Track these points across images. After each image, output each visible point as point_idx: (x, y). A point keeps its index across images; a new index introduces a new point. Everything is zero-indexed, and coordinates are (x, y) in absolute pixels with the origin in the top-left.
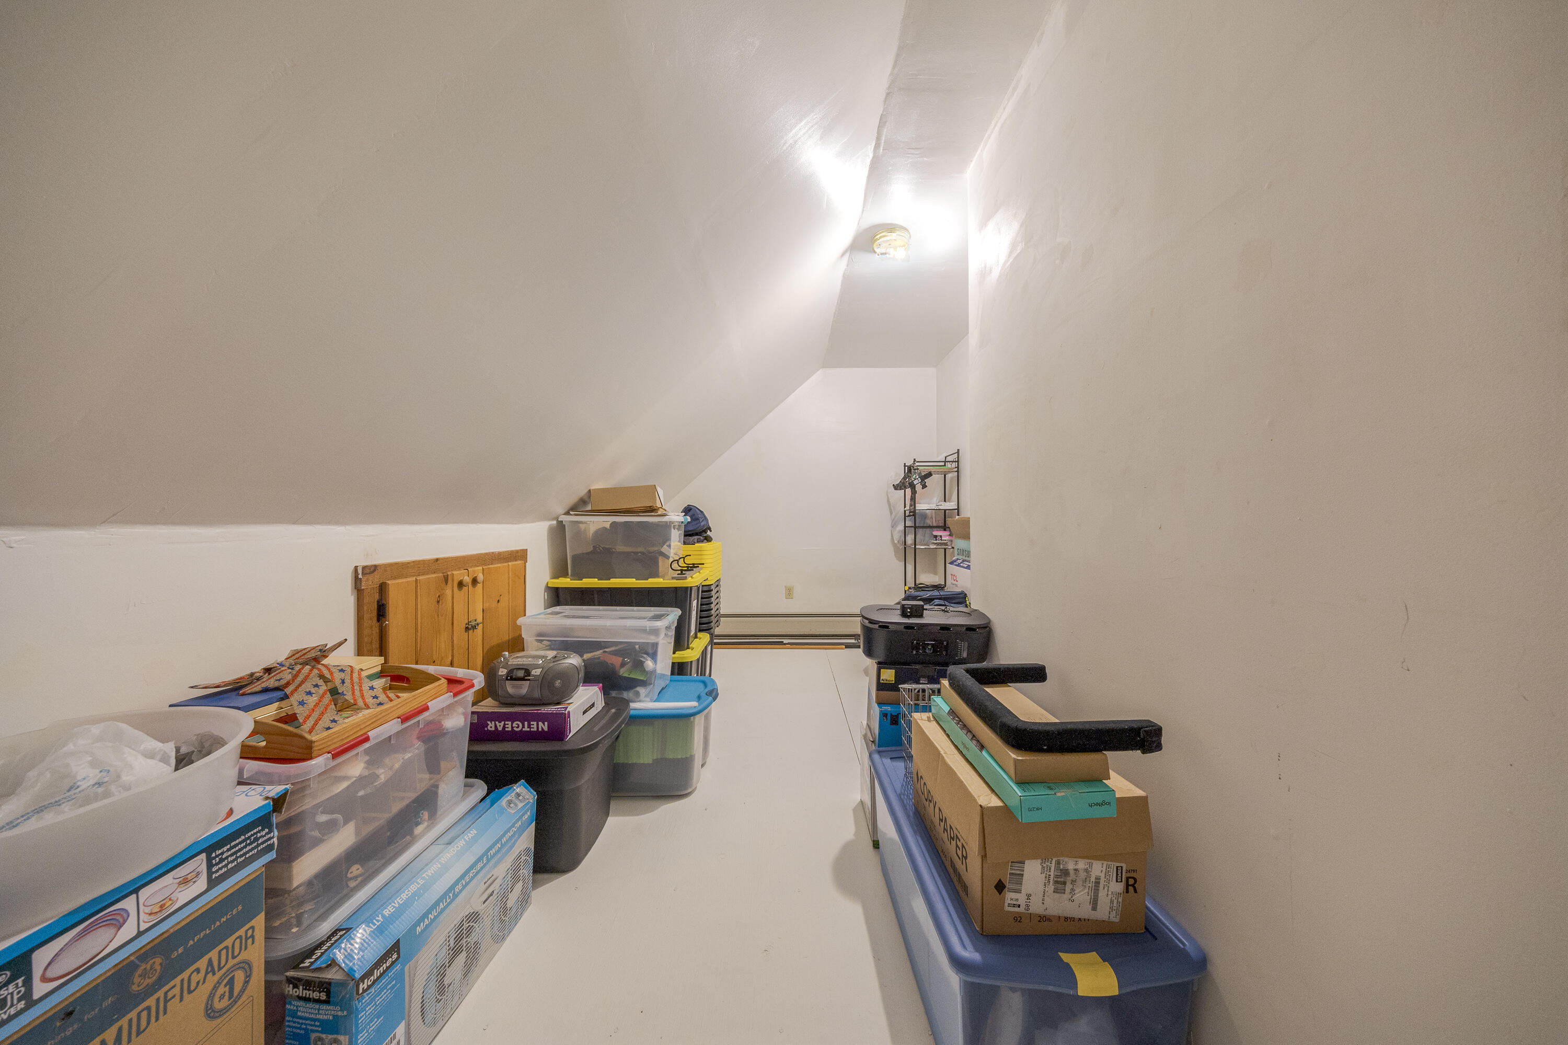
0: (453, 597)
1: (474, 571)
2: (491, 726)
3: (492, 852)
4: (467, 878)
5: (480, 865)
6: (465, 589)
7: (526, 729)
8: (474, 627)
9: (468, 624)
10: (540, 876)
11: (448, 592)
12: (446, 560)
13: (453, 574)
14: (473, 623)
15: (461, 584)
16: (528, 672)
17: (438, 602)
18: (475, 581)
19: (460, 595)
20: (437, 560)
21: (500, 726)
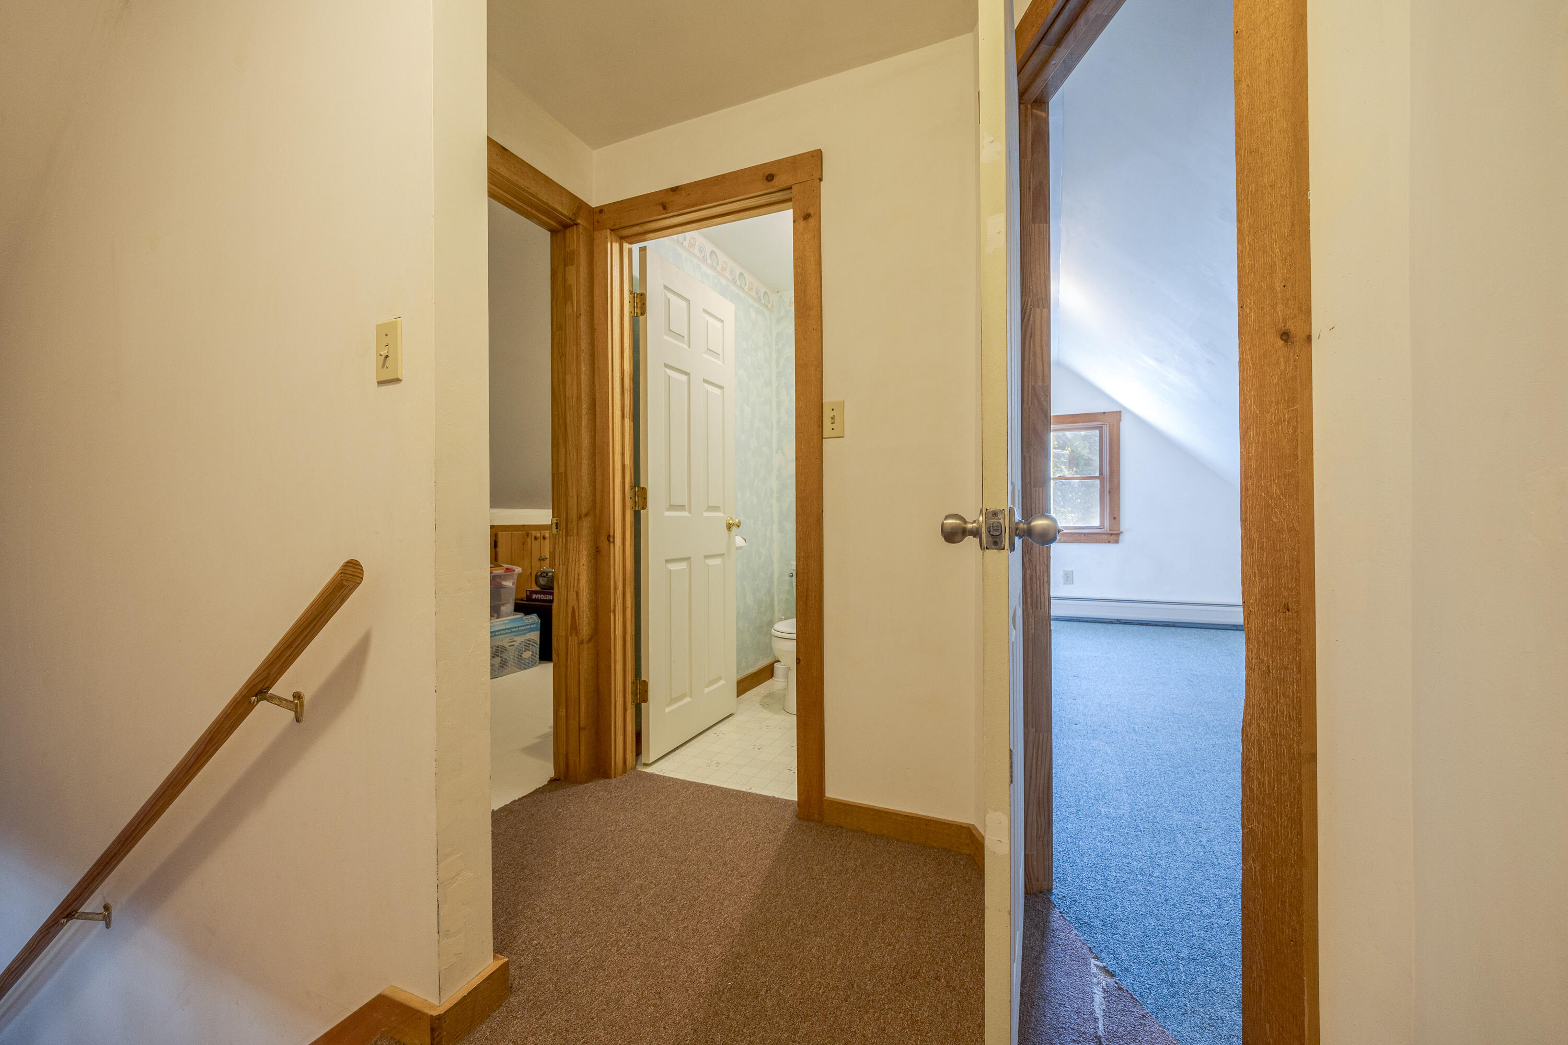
0: (531, 544)
1: (544, 533)
2: (534, 596)
3: (514, 630)
4: (501, 632)
5: (507, 631)
6: (539, 540)
7: (545, 598)
8: (544, 560)
9: (541, 557)
10: (541, 661)
11: (529, 540)
12: (529, 526)
13: (531, 533)
14: (543, 557)
15: (536, 538)
16: (547, 574)
17: (523, 544)
18: (544, 538)
19: (535, 543)
20: (524, 525)
21: (537, 596)
